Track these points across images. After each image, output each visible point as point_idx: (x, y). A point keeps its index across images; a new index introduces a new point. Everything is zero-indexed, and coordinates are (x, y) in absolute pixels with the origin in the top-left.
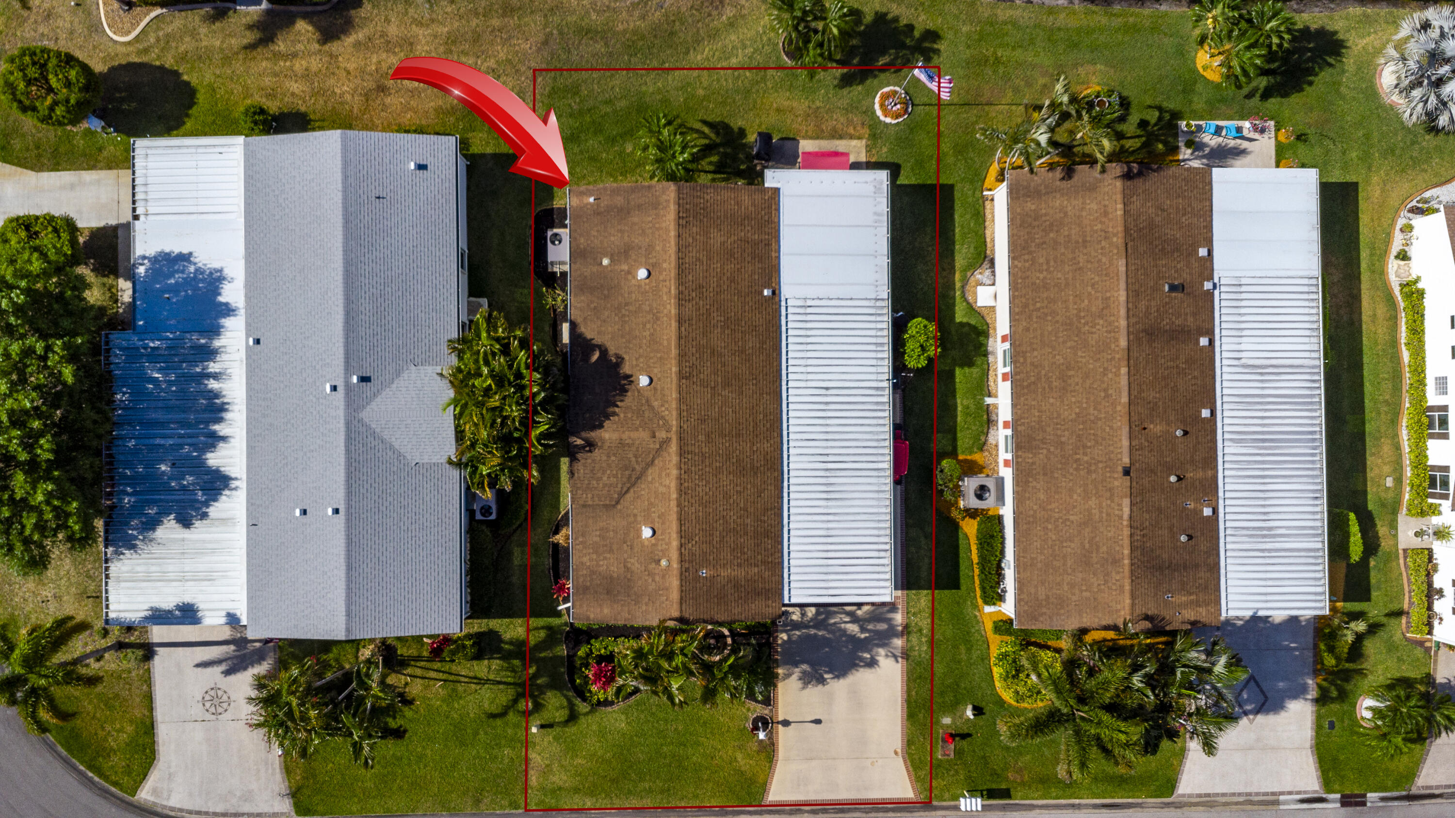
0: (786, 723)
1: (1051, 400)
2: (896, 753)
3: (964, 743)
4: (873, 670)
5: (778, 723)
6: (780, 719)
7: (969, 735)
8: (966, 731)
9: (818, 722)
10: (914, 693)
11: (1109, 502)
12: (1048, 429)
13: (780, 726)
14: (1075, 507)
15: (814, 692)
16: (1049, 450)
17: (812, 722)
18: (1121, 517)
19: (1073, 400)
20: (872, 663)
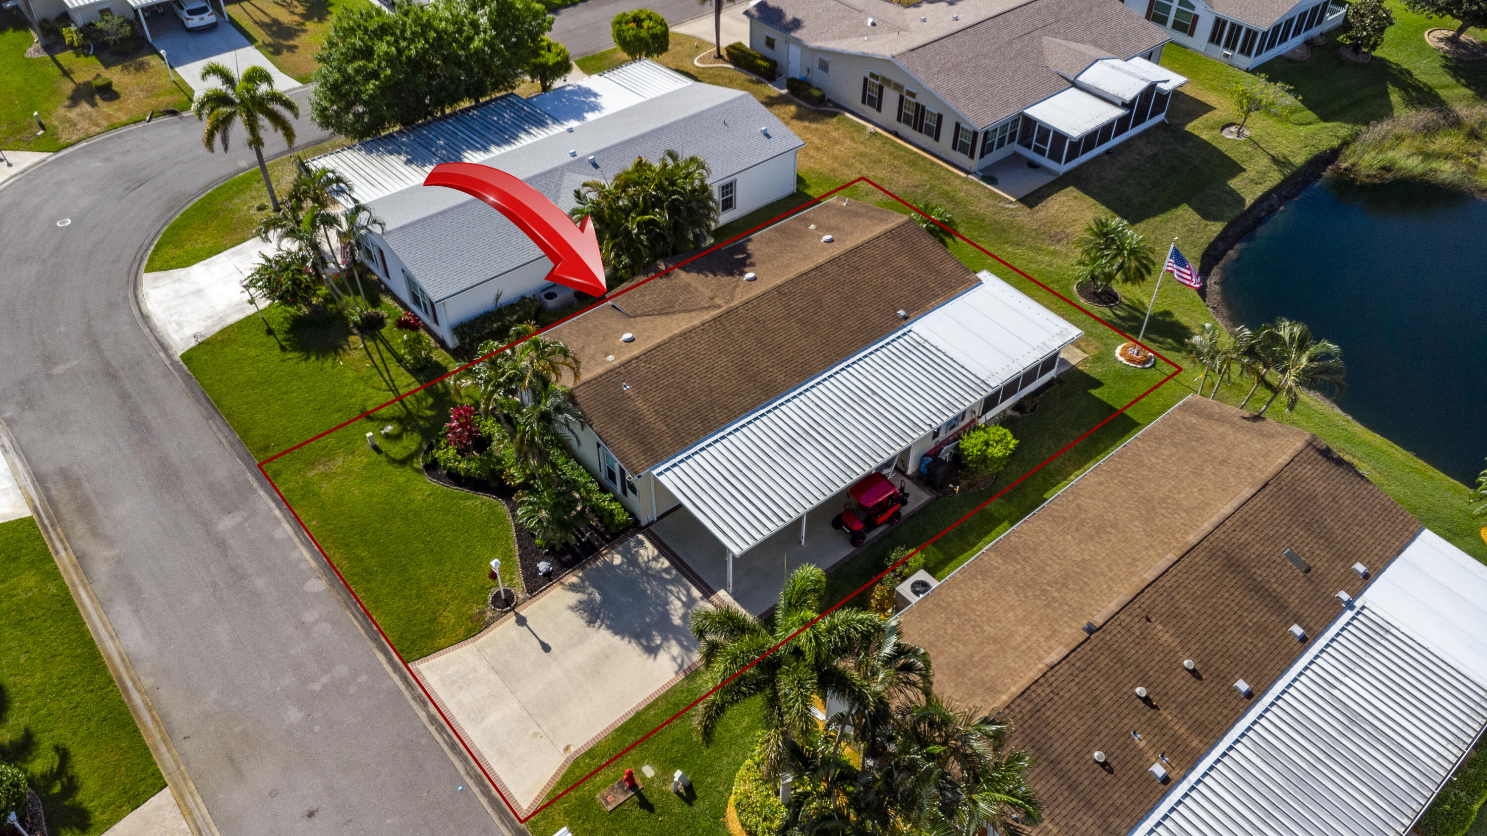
0: (521, 621)
1: (1069, 537)
2: (567, 748)
3: (637, 811)
4: (646, 656)
5: (516, 614)
6: (523, 613)
7: (650, 808)
8: (651, 800)
9: (546, 648)
10: (652, 712)
11: (1042, 639)
12: (1041, 554)
13: (514, 618)
14: (1000, 621)
15: (577, 621)
16: (1023, 568)
17: (542, 643)
18: (1040, 659)
19: (1092, 548)
20: (652, 650)
